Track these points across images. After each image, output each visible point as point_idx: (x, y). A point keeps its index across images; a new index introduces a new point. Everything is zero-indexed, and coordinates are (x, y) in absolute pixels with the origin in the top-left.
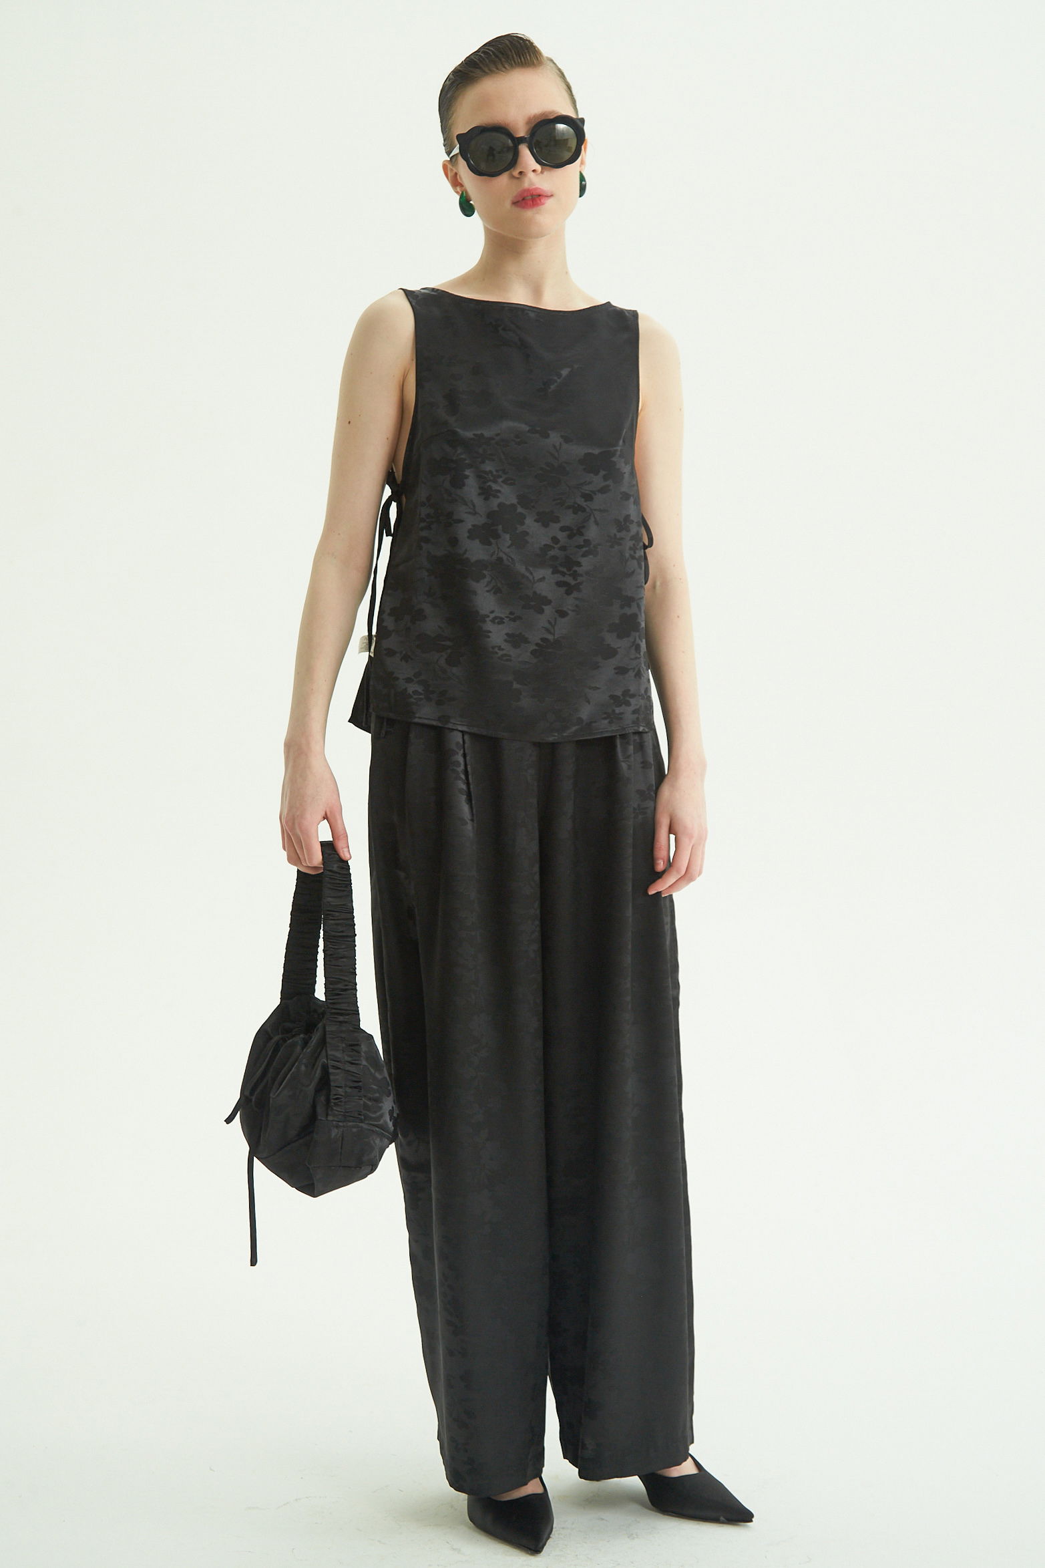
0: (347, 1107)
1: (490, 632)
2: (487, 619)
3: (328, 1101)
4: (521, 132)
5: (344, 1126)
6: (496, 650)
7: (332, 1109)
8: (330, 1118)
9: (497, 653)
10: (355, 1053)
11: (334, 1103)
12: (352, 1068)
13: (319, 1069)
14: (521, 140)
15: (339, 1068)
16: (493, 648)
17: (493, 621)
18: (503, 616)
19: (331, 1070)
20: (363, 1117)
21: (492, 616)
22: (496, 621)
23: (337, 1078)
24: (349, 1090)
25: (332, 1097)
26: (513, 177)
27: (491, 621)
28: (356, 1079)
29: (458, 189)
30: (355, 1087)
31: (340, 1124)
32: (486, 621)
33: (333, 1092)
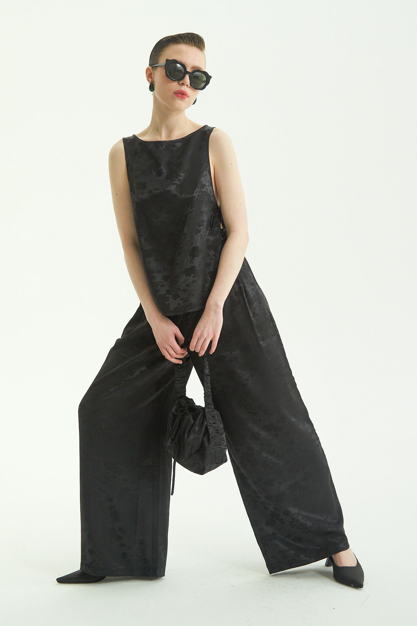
0: (216, 440)
1: (156, 276)
2: (155, 272)
3: (209, 439)
4: (189, 70)
5: (215, 448)
6: (159, 283)
7: (211, 442)
8: (210, 446)
9: (159, 284)
10: (214, 419)
11: (211, 440)
12: (214, 425)
13: (204, 427)
14: (188, 73)
15: (211, 426)
16: (158, 282)
17: (157, 272)
18: (161, 269)
19: (209, 427)
20: (221, 444)
21: (157, 270)
22: (158, 272)
23: (210, 431)
24: (215, 434)
25: (210, 438)
26: (179, 84)
27: (156, 272)
28: (217, 430)
29: (150, 79)
30: (217, 433)
31: (214, 447)
32: (154, 273)
33: (210, 436)
